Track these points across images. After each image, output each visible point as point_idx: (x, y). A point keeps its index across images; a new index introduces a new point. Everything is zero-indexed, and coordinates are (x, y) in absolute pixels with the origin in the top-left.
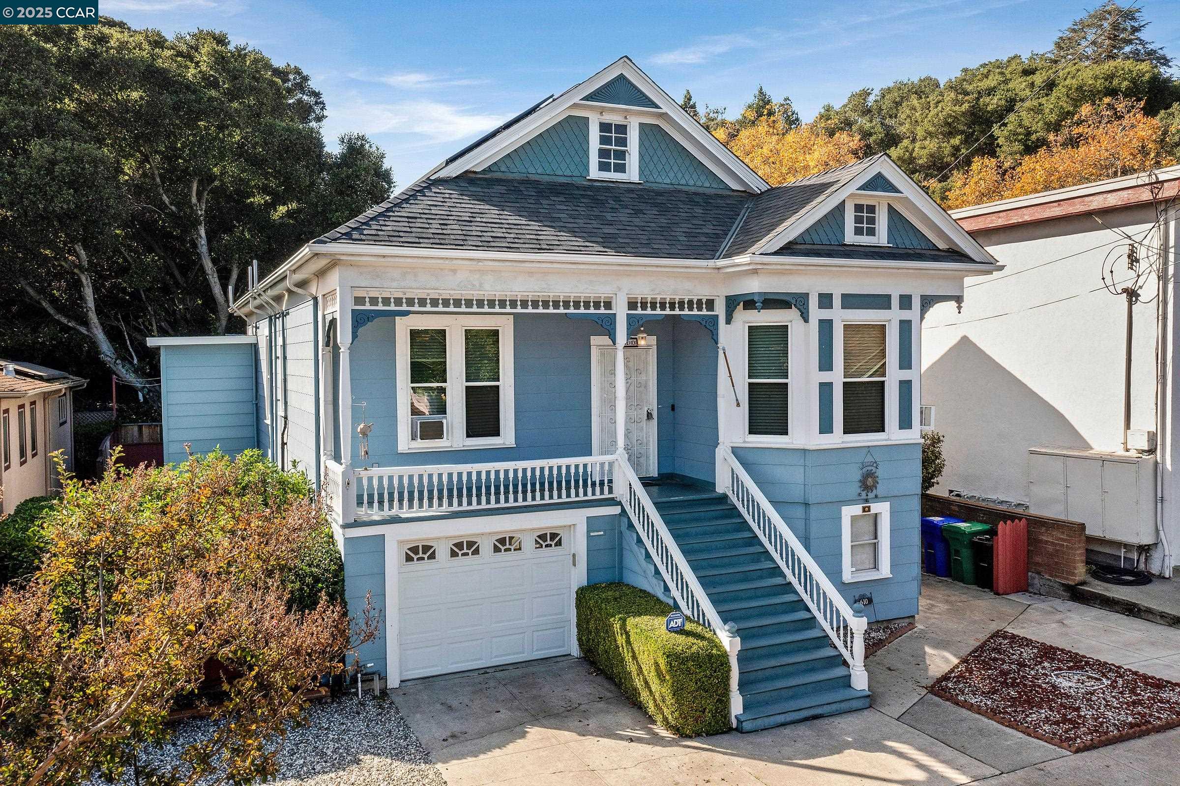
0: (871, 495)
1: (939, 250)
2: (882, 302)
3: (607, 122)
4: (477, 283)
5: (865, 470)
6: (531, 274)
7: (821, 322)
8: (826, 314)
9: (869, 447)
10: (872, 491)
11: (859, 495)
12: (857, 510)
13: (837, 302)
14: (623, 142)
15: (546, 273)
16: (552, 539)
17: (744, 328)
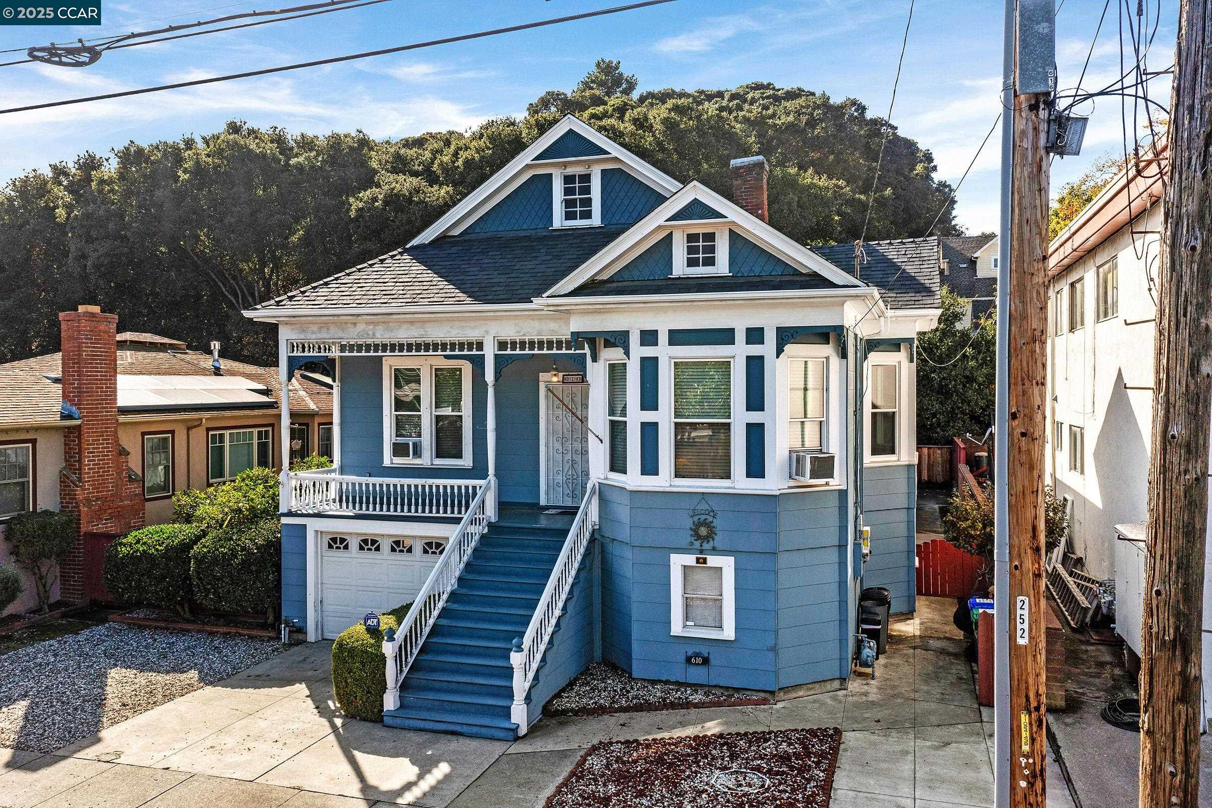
0: (706, 546)
1: (801, 274)
2: (725, 336)
3: (570, 174)
4: (371, 333)
5: (696, 519)
6: (412, 322)
7: (644, 360)
8: (649, 351)
9: (703, 493)
10: (708, 542)
11: (692, 543)
12: (690, 560)
13: (663, 338)
14: (587, 190)
15: (424, 322)
16: (437, 548)
17: (605, 366)
